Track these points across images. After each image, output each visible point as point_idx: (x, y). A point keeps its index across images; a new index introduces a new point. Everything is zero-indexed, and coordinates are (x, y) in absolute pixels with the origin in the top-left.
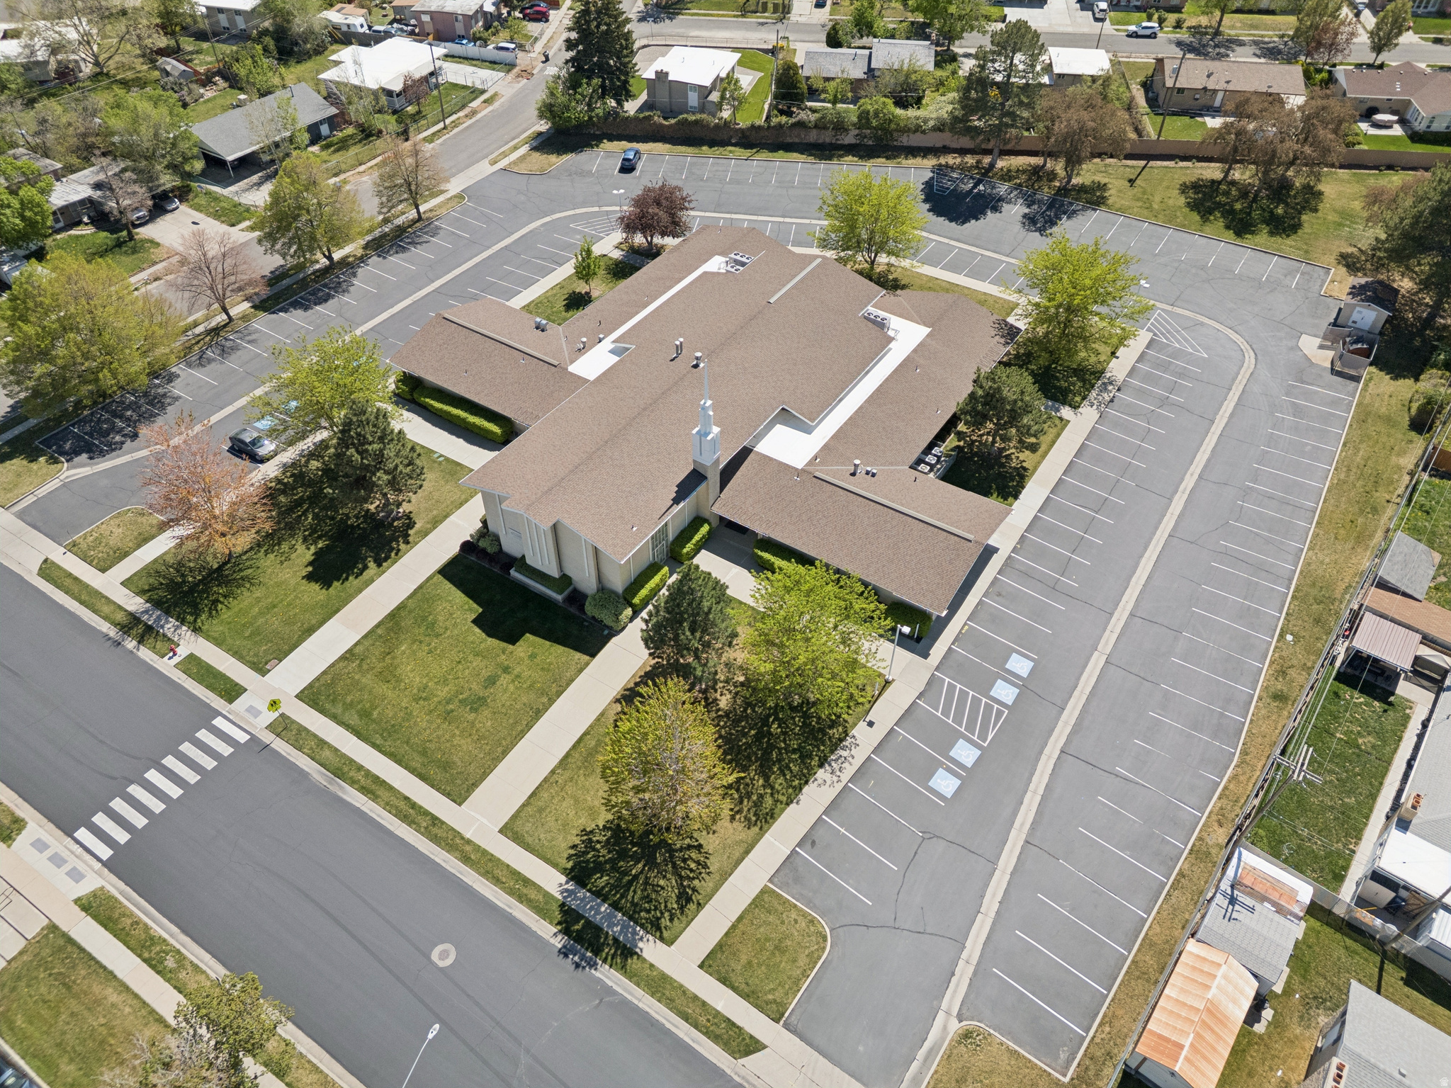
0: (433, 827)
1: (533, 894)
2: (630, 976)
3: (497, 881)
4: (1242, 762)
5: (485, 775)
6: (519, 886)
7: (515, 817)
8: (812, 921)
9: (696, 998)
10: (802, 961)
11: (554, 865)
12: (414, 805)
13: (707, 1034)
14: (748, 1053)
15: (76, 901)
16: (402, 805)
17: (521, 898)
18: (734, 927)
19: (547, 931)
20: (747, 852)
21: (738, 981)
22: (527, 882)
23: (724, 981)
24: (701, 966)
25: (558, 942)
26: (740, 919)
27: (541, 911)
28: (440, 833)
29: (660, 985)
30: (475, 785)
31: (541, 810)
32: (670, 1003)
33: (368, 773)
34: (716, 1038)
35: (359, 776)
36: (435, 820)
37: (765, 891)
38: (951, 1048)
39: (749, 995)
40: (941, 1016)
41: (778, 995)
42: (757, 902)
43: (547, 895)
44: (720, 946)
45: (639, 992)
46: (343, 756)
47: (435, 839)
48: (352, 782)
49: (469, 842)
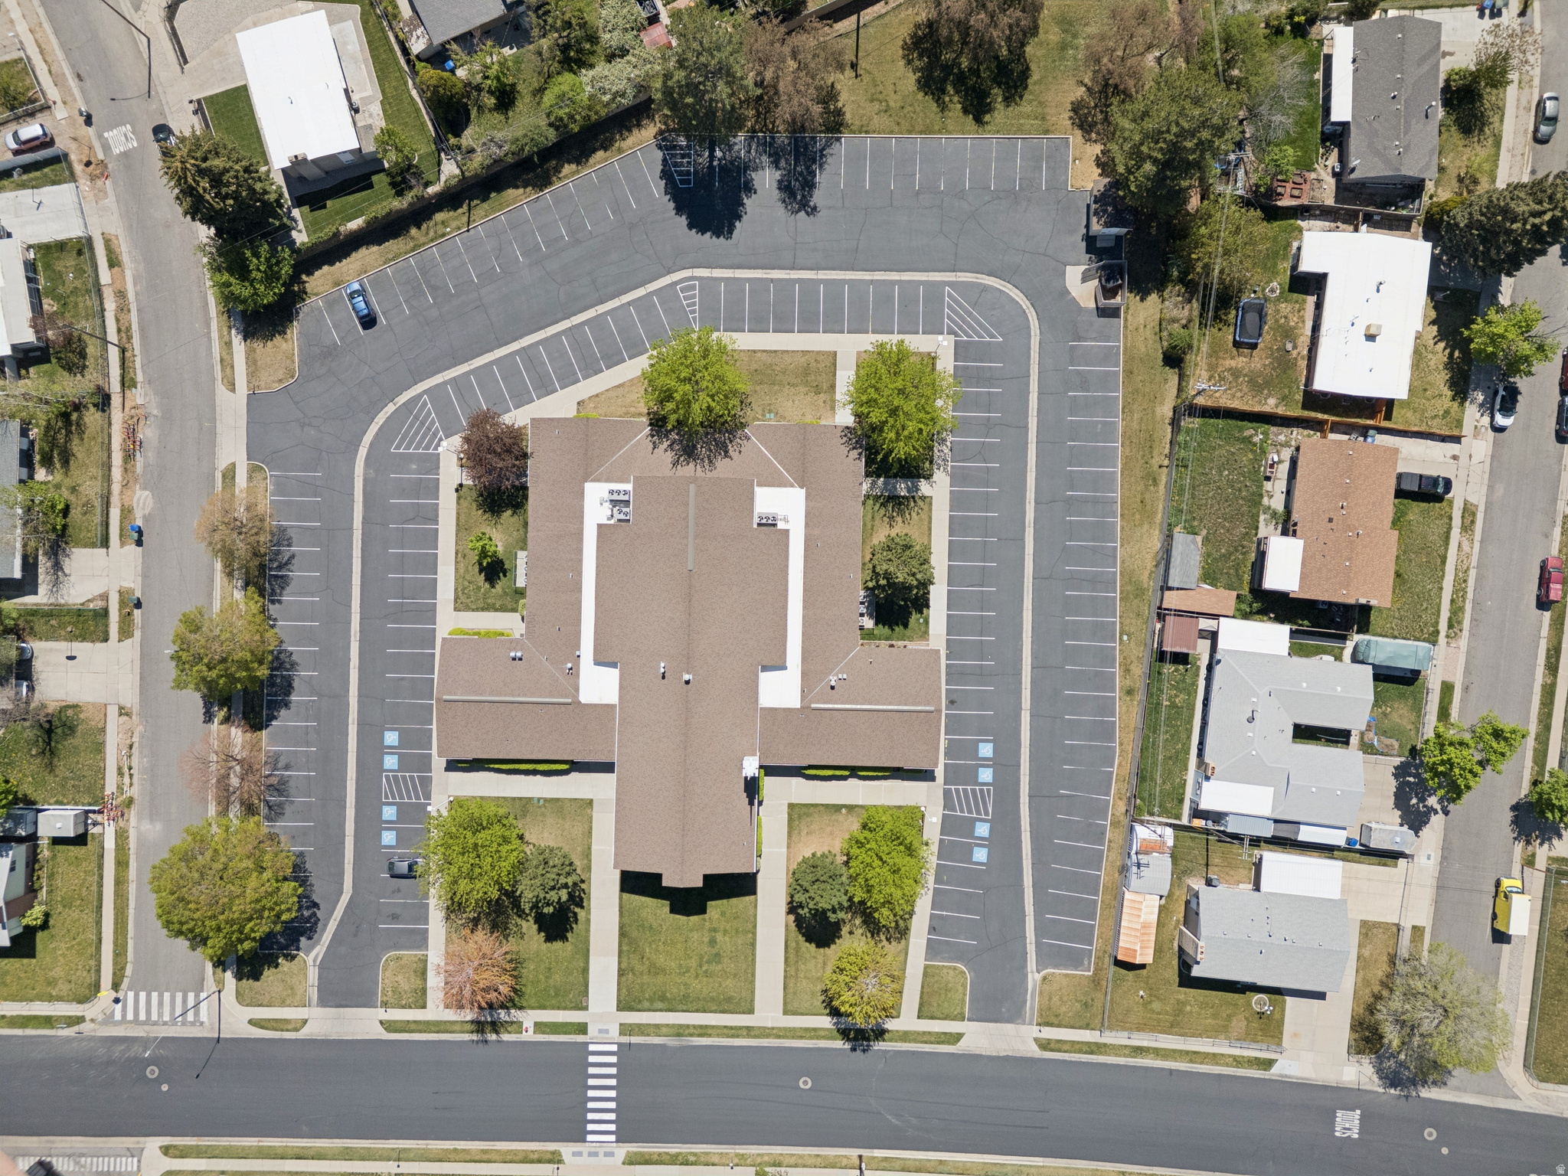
0: (749, 1031)
1: (822, 1033)
2: (891, 1040)
3: (801, 1037)
4: (1122, 751)
5: (753, 992)
6: (813, 1033)
7: (785, 1004)
8: (955, 968)
9: (924, 1033)
10: (961, 990)
11: (822, 1015)
12: (731, 1028)
13: (938, 1043)
14: (958, 1040)
15: (624, 1163)
16: (725, 1031)
17: (818, 1038)
18: (922, 993)
19: (839, 1044)
20: (907, 954)
21: (938, 1014)
22: (815, 1030)
23: (932, 1018)
24: (919, 1017)
25: (848, 1046)
26: (922, 987)
27: (833, 1038)
28: (757, 1033)
29: (905, 1036)
30: (752, 1001)
31: (795, 993)
32: (915, 1041)
33: (694, 1027)
34: (943, 1043)
35: (692, 1030)
36: (749, 1028)
37: (926, 967)
38: (1040, 988)
39: (946, 1017)
40: (1030, 975)
41: (958, 1010)
42: (925, 974)
43: (828, 1029)
44: (921, 1005)
45: (899, 1044)
46: (674, 1026)
47: (755, 1037)
48: (691, 1035)
49: (773, 1028)
